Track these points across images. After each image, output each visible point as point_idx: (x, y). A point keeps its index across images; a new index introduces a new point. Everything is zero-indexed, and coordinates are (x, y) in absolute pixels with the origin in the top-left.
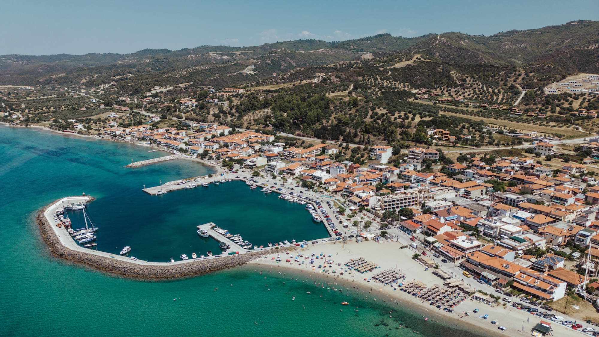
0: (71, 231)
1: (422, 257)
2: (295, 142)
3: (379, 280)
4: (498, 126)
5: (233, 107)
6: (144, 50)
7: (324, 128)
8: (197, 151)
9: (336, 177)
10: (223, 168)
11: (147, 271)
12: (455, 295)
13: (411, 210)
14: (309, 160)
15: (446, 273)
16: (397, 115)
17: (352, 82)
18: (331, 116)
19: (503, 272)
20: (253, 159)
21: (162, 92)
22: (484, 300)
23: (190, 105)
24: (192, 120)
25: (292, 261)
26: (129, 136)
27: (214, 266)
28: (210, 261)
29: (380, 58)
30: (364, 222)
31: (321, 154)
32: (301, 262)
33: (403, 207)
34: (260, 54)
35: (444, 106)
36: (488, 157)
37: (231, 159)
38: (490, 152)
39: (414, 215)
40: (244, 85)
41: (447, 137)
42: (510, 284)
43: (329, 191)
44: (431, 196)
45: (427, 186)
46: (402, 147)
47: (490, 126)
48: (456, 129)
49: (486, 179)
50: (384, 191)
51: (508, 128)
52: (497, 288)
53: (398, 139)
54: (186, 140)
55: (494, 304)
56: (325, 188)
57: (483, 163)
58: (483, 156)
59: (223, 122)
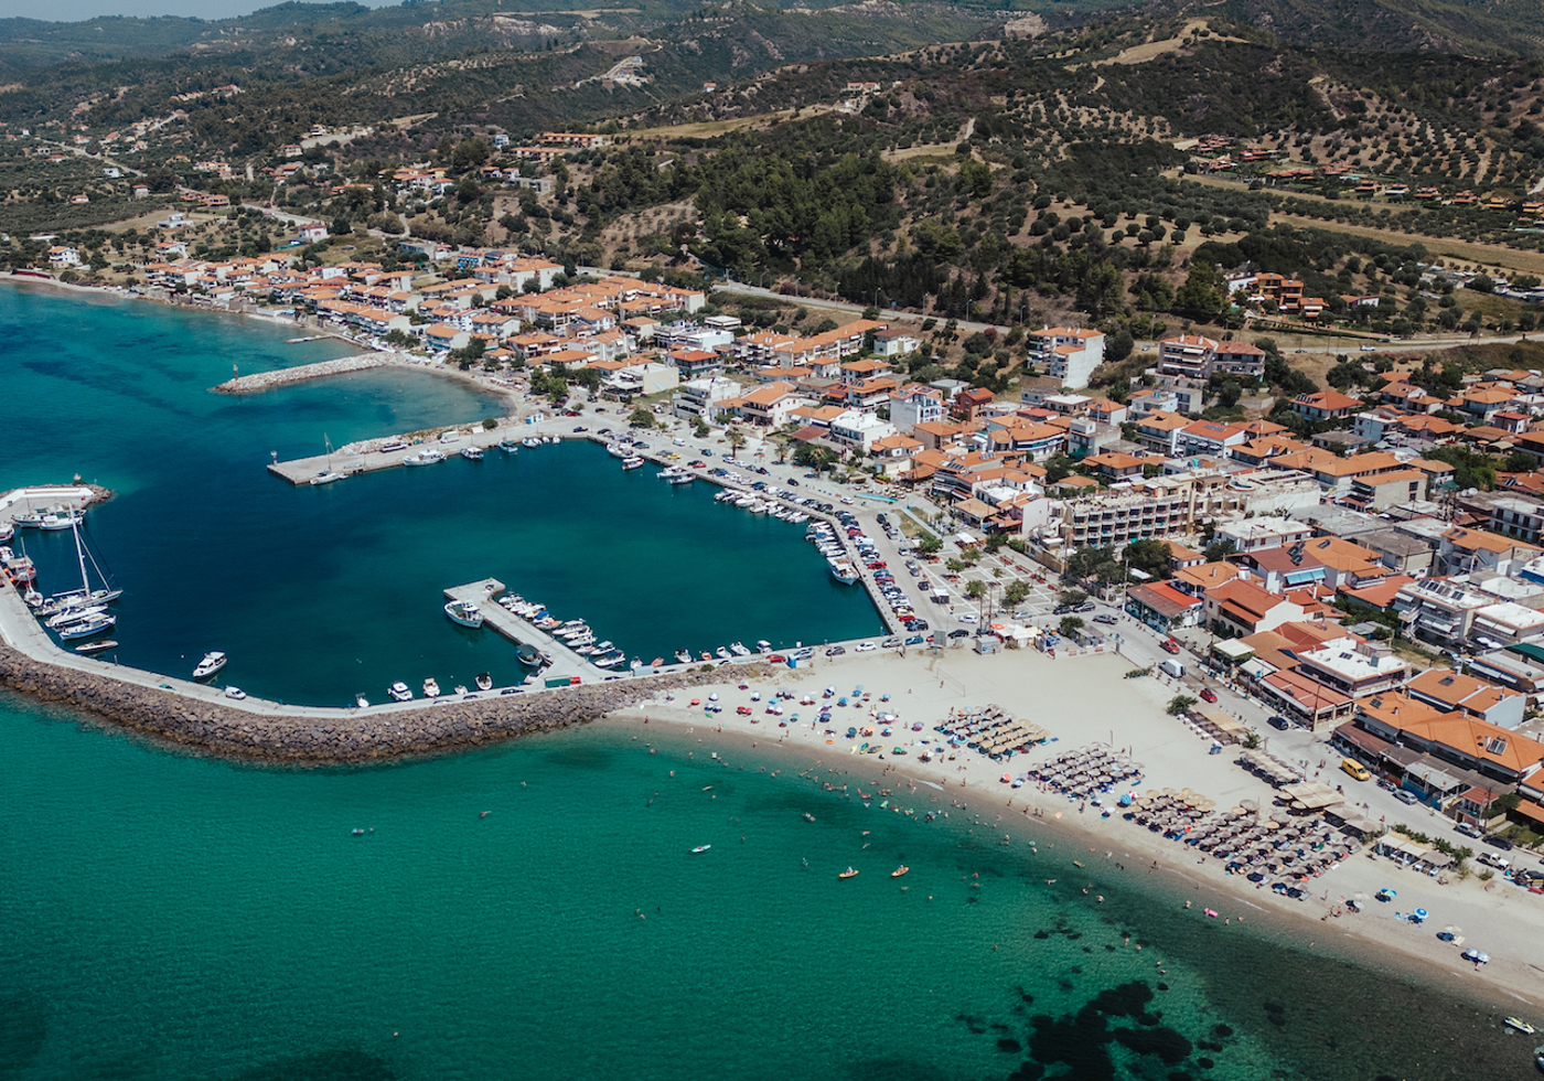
0: (36, 598)
1: (1202, 707)
2: (774, 312)
3: (1053, 783)
4: (1474, 266)
5: (571, 194)
6: (280, 8)
7: (873, 268)
8: (447, 340)
9: (913, 433)
10: (534, 397)
11: (277, 734)
12: (1312, 839)
13: (1167, 546)
14: (820, 375)
15: (1282, 764)
16: (1122, 224)
17: (969, 113)
18: (899, 227)
19: (1483, 764)
20: (634, 368)
21: (335, 145)
22: (1414, 859)
23: (426, 189)
24: (432, 237)
25: (758, 711)
26: (227, 288)
27: (499, 722)
28: (485, 705)
29: (1068, 31)
30: (1002, 587)
31: (862, 354)
32: (786, 717)
33: (1140, 538)
34: (662, 18)
35: (1286, 194)
36: (1437, 369)
37: (560, 370)
38: (1443, 352)
39: (1175, 566)
40: (607, 122)
41: (1294, 300)
42: (1506, 807)
43: (888, 481)
44: (1237, 500)
45: (1222, 468)
46: (1140, 332)
47: (1447, 264)
48: (1327, 272)
49: (1428, 446)
50: (1074, 481)
51: (1509, 273)
52: (1460, 821)
53: (1127, 305)
54: (413, 303)
55: (1448, 874)
56: (871, 470)
57: (1419, 390)
58: (1419, 365)
59: (534, 244)
